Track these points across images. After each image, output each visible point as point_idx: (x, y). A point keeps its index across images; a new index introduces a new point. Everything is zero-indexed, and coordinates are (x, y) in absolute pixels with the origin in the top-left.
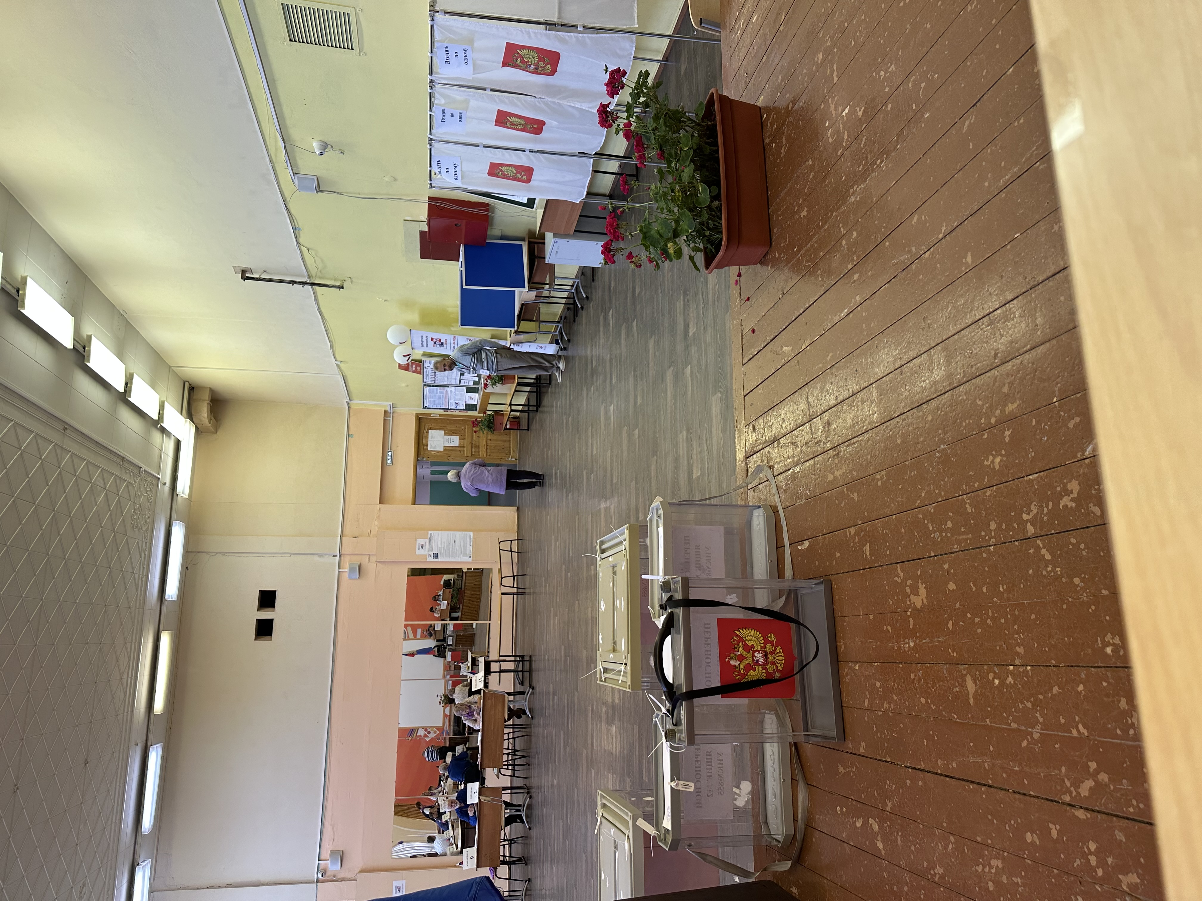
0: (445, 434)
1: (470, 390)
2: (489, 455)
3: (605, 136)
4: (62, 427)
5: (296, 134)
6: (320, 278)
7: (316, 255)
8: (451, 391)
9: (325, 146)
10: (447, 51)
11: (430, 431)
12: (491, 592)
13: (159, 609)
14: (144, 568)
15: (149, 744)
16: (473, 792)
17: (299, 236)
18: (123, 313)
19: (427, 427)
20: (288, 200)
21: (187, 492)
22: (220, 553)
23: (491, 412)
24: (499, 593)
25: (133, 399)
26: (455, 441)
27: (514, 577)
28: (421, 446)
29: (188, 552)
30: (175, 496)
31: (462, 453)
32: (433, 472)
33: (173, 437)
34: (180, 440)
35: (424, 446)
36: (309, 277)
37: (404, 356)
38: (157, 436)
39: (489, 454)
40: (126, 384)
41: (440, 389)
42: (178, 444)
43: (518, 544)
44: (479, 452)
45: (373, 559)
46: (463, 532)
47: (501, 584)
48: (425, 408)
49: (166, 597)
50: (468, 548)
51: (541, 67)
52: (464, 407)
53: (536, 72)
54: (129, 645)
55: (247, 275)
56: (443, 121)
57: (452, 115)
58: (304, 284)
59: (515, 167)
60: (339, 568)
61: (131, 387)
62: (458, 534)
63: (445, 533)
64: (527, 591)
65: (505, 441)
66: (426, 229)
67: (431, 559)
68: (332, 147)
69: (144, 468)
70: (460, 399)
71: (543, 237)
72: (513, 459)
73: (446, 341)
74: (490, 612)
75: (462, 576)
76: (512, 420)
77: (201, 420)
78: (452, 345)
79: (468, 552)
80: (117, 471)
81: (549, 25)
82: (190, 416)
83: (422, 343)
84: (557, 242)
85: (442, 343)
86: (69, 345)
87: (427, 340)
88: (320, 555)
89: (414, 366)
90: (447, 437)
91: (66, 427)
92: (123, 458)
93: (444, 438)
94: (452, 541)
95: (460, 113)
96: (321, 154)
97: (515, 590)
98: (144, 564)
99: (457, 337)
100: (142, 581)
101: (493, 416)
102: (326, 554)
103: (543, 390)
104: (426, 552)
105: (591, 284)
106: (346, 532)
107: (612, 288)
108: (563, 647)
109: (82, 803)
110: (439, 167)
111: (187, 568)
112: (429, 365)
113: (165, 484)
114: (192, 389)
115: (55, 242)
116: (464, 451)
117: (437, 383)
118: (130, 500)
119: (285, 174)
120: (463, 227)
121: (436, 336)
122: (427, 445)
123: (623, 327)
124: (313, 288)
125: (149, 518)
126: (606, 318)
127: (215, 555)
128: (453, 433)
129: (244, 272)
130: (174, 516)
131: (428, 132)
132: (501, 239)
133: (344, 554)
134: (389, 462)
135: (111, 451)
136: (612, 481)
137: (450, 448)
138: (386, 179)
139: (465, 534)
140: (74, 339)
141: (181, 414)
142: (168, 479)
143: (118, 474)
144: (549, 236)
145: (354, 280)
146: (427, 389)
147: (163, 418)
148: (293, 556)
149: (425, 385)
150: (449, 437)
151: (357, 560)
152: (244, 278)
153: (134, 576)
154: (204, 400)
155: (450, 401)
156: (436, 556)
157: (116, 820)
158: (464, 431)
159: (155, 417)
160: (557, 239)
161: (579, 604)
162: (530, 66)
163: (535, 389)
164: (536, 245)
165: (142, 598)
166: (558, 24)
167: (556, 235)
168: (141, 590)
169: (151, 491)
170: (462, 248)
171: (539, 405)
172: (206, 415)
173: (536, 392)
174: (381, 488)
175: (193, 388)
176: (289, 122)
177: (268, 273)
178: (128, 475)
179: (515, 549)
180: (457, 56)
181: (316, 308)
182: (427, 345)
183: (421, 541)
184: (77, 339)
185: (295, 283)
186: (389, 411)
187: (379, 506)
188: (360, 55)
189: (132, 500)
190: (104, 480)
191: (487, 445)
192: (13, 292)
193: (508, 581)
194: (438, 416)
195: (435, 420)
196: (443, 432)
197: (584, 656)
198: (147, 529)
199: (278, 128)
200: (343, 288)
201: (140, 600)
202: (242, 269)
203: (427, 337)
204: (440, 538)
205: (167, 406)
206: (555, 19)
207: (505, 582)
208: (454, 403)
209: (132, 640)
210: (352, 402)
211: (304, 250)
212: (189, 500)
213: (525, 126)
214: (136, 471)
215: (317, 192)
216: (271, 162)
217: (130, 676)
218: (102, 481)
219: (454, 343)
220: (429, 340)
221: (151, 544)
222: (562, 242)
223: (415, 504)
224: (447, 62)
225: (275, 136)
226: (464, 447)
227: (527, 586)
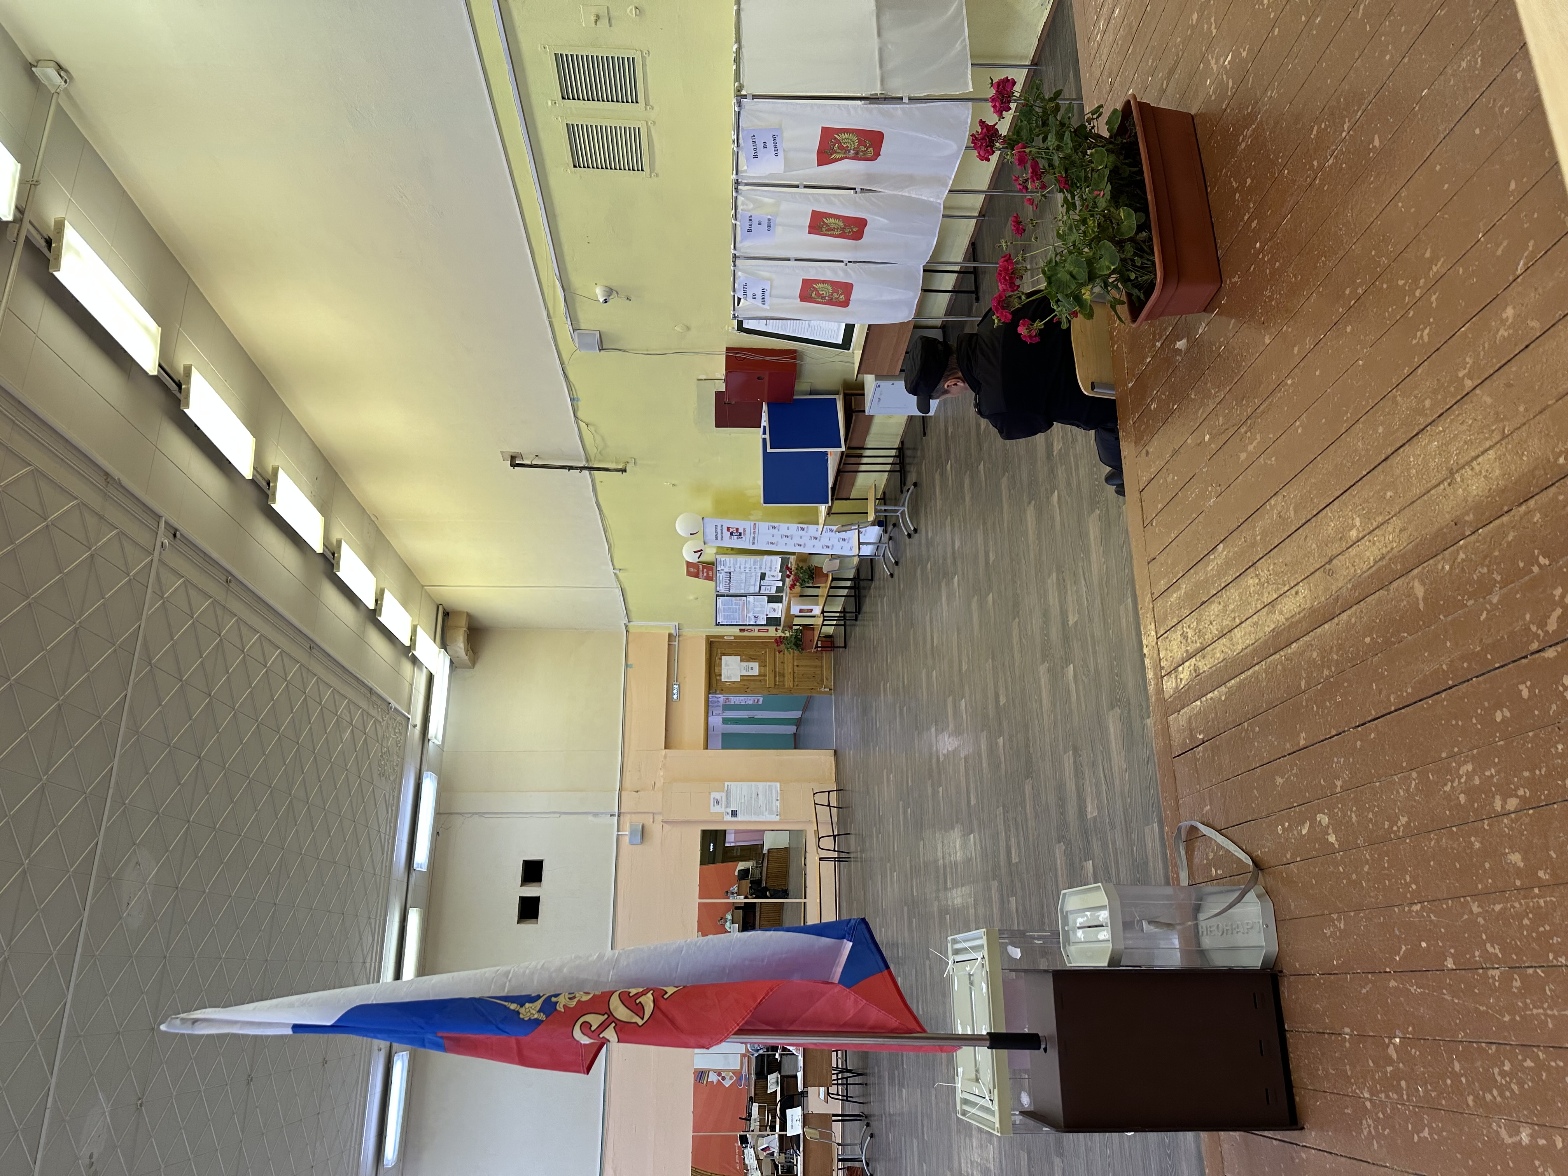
0: (742, 661)
1: (772, 599)
2: (797, 686)
3: (937, 235)
4: (308, 646)
5: (577, 281)
6: (600, 461)
7: (596, 431)
8: (749, 602)
9: (610, 292)
10: (754, 142)
11: (723, 657)
12: (805, 865)
13: (406, 881)
14: (390, 826)
15: (394, 1051)
16: (794, 1121)
17: (578, 407)
18: (373, 519)
19: (719, 652)
20: (566, 362)
21: (440, 736)
22: (476, 813)
23: (798, 627)
24: (817, 858)
25: (383, 619)
26: (754, 669)
27: (834, 836)
28: (713, 675)
29: (439, 814)
30: (426, 741)
31: (763, 683)
32: (726, 721)
33: (425, 670)
34: (433, 673)
35: (716, 676)
36: (587, 460)
37: (695, 552)
38: (407, 667)
39: (796, 683)
40: (376, 601)
41: (736, 600)
42: (431, 678)
43: (838, 796)
44: (784, 681)
45: (659, 818)
46: (768, 783)
47: (819, 846)
48: (717, 624)
49: (415, 867)
50: (774, 804)
51: (862, 151)
52: (764, 622)
53: (856, 157)
54: (373, 921)
55: (517, 462)
56: (749, 231)
57: (760, 223)
58: (582, 468)
59: (832, 283)
60: (618, 831)
61: (381, 605)
62: (761, 785)
63: (745, 785)
64: (852, 855)
65: (816, 667)
66: (722, 388)
67: (729, 818)
68: (617, 293)
69: (394, 704)
70: (759, 612)
71: (861, 386)
72: (826, 690)
73: (744, 531)
74: (805, 887)
75: (762, 862)
76: (824, 639)
77: (456, 652)
78: (752, 535)
79: (774, 808)
80: (363, 704)
81: (871, 99)
82: (444, 645)
83: (716, 535)
84: (879, 386)
85: (740, 534)
86: (319, 548)
87: (722, 530)
88: (596, 814)
89: (705, 570)
90: (745, 664)
91: (313, 646)
92: (371, 690)
93: (740, 666)
94: (754, 796)
95: (769, 220)
96: (606, 301)
97: (836, 855)
98: (391, 822)
99: (757, 523)
100: (388, 843)
101: (801, 631)
102: (602, 813)
103: (863, 592)
104: (723, 810)
105: (922, 439)
106: (627, 784)
107: (950, 434)
108: (906, 909)
109: (319, 1114)
110: (745, 292)
111: (438, 833)
112: (723, 568)
113: (415, 726)
114: (446, 614)
115: (306, 433)
116: (765, 681)
117: (732, 591)
118: (378, 742)
119: (564, 328)
120: (766, 379)
121: (733, 524)
122: (720, 675)
123: (967, 476)
124: (590, 474)
125: (397, 765)
126: (943, 474)
127: (471, 817)
128: (751, 659)
129: (513, 458)
130: (424, 767)
131: (732, 246)
132: (810, 394)
133: (624, 813)
134: (675, 697)
135: (357, 679)
136: (960, 670)
137: (749, 678)
138: (678, 329)
139: (769, 786)
140: (324, 544)
141: (435, 641)
142: (418, 720)
143: (365, 708)
144: (869, 380)
145: (638, 462)
146: (720, 600)
147: (415, 644)
148: (563, 816)
149: (717, 596)
150: (747, 664)
151: (639, 820)
152: (514, 465)
153: (380, 836)
154: (460, 627)
155: (748, 615)
156: (734, 813)
157: (355, 1144)
158: (765, 656)
159: (407, 643)
160: (879, 382)
161: (924, 845)
162: (849, 152)
163: (853, 592)
164: (853, 398)
165: (388, 864)
166: (881, 98)
167: (878, 377)
168: (387, 854)
169: (400, 733)
170: (765, 408)
171: (858, 610)
172: (462, 645)
173: (855, 596)
174: (666, 730)
175: (448, 614)
176: (570, 266)
177: (541, 458)
178: (376, 710)
179: (834, 803)
180: (765, 147)
181: (594, 500)
182: (722, 537)
183: (715, 795)
184: (326, 544)
185: (571, 468)
186: (675, 634)
187: (664, 752)
188: (651, 177)
189: (380, 742)
190: (350, 713)
191: (794, 673)
192: (264, 484)
193: (828, 843)
194: (733, 638)
195: (730, 643)
196: (739, 658)
197: (936, 909)
198: (395, 780)
199: (558, 274)
200: (625, 471)
201: (386, 867)
202: (511, 454)
203: (722, 526)
204: (740, 792)
205: (420, 630)
206: (877, 91)
207: (824, 843)
208: (753, 618)
209: (376, 916)
210: (631, 624)
211: (583, 425)
212: (441, 748)
213: (842, 229)
214: (384, 706)
215: (600, 350)
216: (549, 316)
217: (374, 961)
218: (348, 715)
219: (754, 533)
220: (725, 530)
221: (399, 798)
222: (886, 384)
223: (707, 749)
224: (755, 157)
225: (554, 281)
226: (765, 675)
227: (852, 849)
